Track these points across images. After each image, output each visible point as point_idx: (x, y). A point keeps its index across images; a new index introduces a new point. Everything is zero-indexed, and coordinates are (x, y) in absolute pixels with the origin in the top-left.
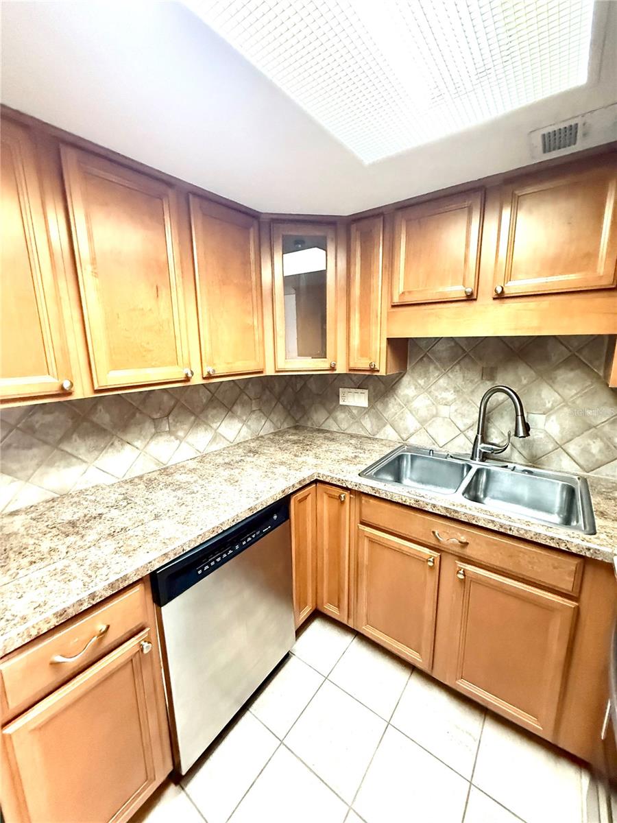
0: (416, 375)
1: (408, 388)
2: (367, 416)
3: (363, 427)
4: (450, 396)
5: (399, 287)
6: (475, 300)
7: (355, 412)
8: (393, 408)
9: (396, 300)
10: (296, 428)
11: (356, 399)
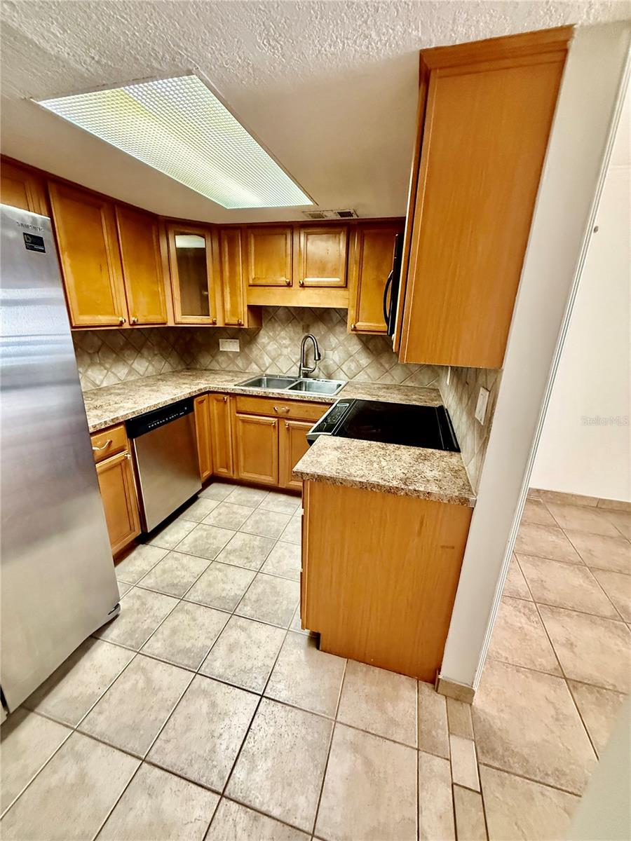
0: (267, 329)
1: (264, 338)
2: (239, 358)
3: (237, 366)
4: (287, 342)
5: (252, 275)
6: (292, 286)
7: (231, 355)
8: (255, 351)
9: (251, 282)
10: (188, 369)
11: (231, 346)
